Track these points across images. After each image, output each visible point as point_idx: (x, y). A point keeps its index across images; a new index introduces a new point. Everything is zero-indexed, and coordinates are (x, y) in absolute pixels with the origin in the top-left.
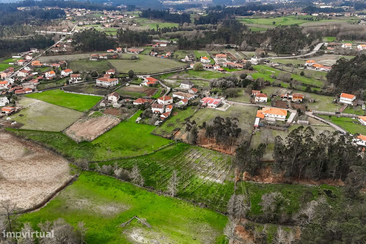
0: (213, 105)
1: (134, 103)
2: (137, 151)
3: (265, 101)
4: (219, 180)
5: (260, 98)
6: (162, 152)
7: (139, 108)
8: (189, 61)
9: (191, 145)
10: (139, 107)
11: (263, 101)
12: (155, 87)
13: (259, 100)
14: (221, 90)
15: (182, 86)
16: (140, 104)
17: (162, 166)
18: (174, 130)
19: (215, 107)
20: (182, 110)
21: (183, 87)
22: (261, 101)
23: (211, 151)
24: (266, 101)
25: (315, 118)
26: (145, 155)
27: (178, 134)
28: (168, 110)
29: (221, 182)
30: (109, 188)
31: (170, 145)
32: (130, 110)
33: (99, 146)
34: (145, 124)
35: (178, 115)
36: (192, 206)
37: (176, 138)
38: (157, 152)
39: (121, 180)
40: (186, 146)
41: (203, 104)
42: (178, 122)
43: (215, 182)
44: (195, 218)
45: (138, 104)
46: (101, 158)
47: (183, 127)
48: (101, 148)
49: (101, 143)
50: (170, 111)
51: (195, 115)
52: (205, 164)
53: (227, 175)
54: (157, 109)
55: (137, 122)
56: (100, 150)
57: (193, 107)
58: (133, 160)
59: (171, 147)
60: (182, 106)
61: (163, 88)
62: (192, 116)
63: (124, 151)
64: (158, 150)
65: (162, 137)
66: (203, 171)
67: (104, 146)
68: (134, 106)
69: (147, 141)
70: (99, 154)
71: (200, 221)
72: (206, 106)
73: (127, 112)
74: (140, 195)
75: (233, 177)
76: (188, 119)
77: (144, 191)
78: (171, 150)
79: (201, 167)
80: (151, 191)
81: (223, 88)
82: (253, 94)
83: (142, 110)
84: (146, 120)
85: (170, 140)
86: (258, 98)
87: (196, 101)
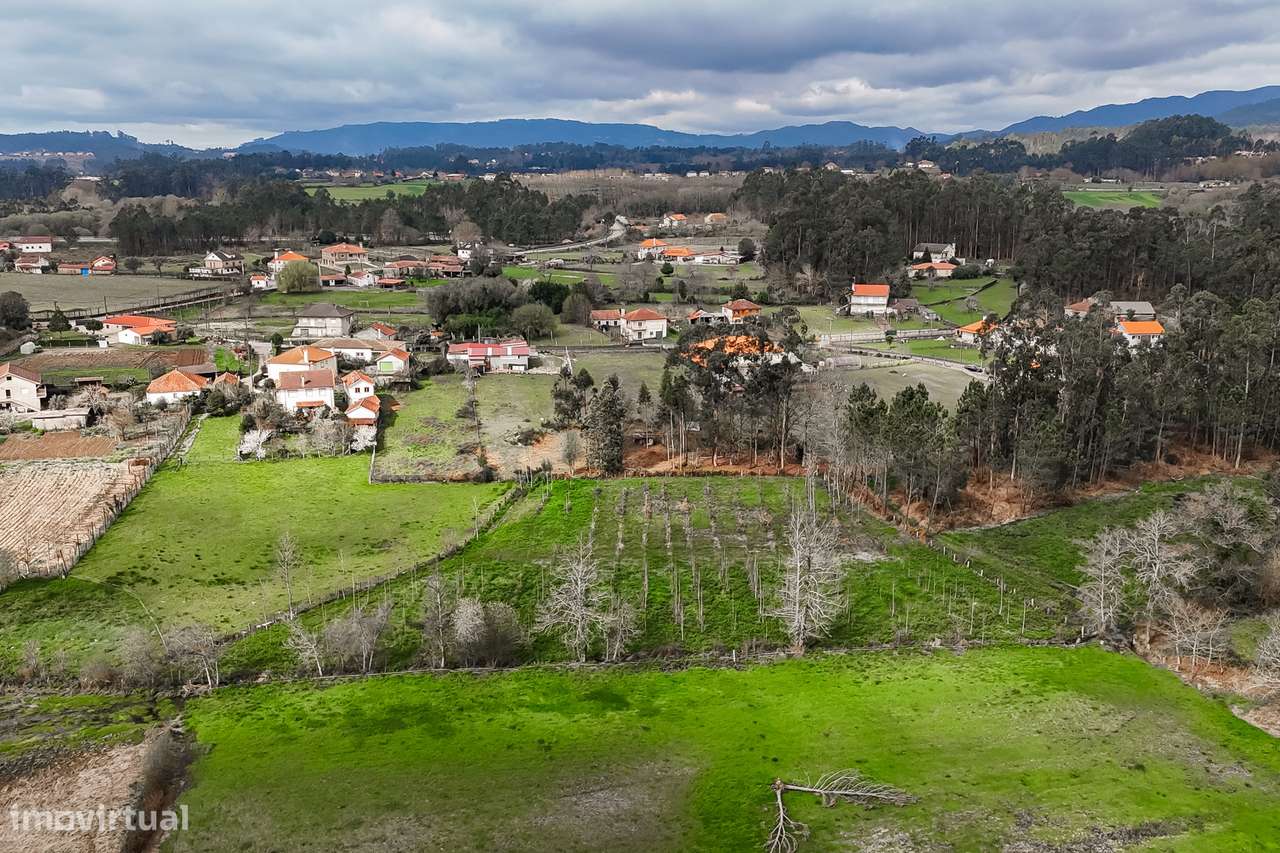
0: (514, 360)
1: (153, 397)
2: (387, 551)
3: (659, 334)
4: (865, 553)
5: (643, 327)
8: (225, 272)
9: (598, 481)
11: (654, 336)
12: (182, 344)
13: (640, 334)
14: (489, 320)
16: (189, 393)
18: (462, 452)
19: (522, 368)
20: (408, 390)
22: (646, 335)
23: (697, 478)
24: (664, 335)
25: (853, 350)
26: (451, 554)
27: (493, 459)
28: (362, 390)
29: (882, 558)
30: (456, 724)
31: (513, 496)
32: (154, 426)
33: (143, 580)
34: (301, 457)
35: (412, 409)
36: (920, 658)
37: (505, 473)
38: (490, 531)
39: (476, 670)
40: (585, 484)
41: (475, 362)
42: (441, 427)
43: (860, 562)
44: (1000, 693)
45: (180, 395)
46: (226, 621)
47: (486, 438)
48: (171, 587)
49: (143, 568)
50: (371, 392)
51: (478, 397)
52: (741, 521)
53: (866, 529)
54: (309, 393)
55: (245, 456)
56: (174, 596)
57: (440, 377)
58: (414, 585)
59: (528, 506)
60: (398, 374)
61: (226, 345)
62: (473, 403)
63: (323, 567)
64: (490, 525)
65: (441, 480)
66: (770, 543)
67: (172, 575)
68: (163, 406)
69: (388, 510)
70: (187, 611)
71: (1036, 699)
72: (488, 369)
73: (149, 434)
74: (654, 694)
75: (895, 534)
76: (468, 412)
77: (650, 677)
78: (544, 514)
79: (741, 532)
80: (679, 666)
81: (496, 309)
82: (596, 322)
83: (216, 416)
84: (298, 443)
85: (492, 485)
86: (635, 326)
87: (426, 358)
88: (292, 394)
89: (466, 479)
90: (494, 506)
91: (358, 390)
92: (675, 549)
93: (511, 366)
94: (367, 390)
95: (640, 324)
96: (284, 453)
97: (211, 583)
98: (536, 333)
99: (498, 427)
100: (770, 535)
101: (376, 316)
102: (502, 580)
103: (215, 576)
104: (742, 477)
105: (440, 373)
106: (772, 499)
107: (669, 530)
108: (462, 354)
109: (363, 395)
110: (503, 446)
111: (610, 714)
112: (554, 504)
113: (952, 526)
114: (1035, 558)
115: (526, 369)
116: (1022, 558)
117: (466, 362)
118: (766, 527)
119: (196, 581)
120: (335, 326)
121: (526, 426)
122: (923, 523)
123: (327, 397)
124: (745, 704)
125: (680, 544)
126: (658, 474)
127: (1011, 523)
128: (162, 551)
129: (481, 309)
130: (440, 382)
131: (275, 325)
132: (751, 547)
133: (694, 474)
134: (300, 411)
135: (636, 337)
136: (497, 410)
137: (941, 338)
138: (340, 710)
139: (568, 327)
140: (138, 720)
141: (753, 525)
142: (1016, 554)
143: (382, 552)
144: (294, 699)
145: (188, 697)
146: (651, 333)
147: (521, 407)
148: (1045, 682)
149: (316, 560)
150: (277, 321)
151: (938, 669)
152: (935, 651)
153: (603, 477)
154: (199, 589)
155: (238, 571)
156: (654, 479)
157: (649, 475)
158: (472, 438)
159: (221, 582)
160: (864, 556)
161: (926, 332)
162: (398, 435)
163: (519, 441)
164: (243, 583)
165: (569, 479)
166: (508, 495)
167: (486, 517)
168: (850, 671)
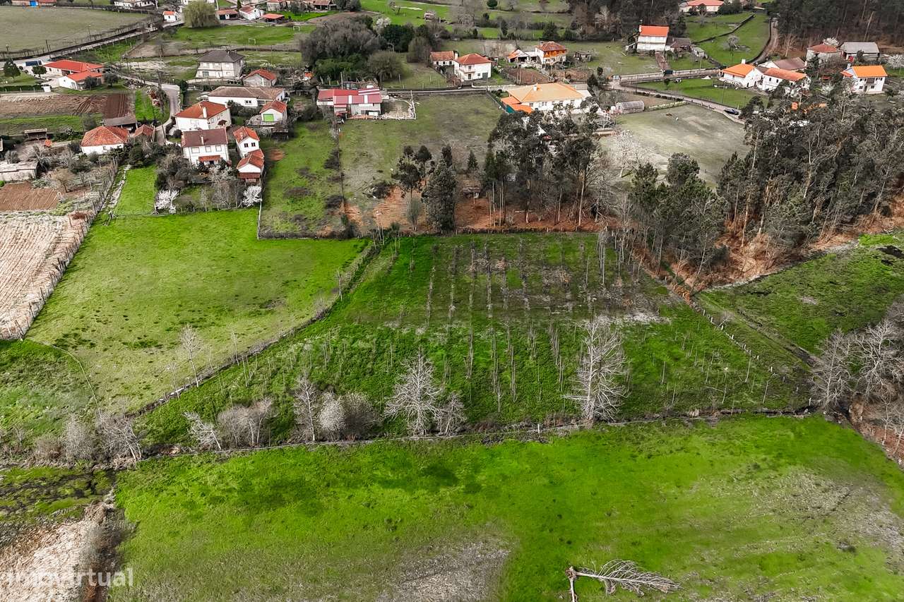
0: (370, 106)
1: (87, 150)
2: (272, 312)
3: (485, 75)
4: (642, 315)
5: (472, 70)
6: (369, 288)
7: (121, 163)
9: (435, 238)
10: (121, 157)
11: (481, 77)
12: (110, 87)
13: (470, 75)
14: (350, 65)
15: (206, 72)
16: (115, 147)
17: (428, 334)
18: (329, 206)
19: (376, 114)
20: (286, 140)
21: (211, 74)
22: (474, 77)
23: (512, 236)
24: (489, 76)
25: (638, 91)
26: (322, 316)
27: (355, 214)
28: (250, 145)
29: (655, 318)
30: (324, 501)
31: (369, 255)
32: (90, 177)
33: (82, 342)
34: (203, 210)
35: (290, 159)
36: (682, 430)
37: (363, 228)
38: (352, 291)
39: (339, 444)
40: (425, 242)
41: (339, 110)
42: (312, 178)
43: (638, 324)
44: (744, 467)
45: (108, 147)
46: (148, 388)
47: (348, 190)
48: (105, 350)
49: (84, 330)
50: (257, 147)
51: (342, 146)
52: (546, 281)
53: (643, 290)
54: (208, 149)
55: (160, 211)
56: (107, 359)
57: (311, 124)
58: (293, 348)
59: (382, 263)
60: (278, 125)
61: (144, 88)
62: (337, 153)
63: (222, 329)
64: (351, 285)
65: (314, 237)
66: (568, 304)
67: (106, 337)
68: (95, 158)
69: (272, 268)
70: (118, 375)
71: (772, 474)
72: (350, 115)
73: (85, 187)
74: (476, 469)
75: (665, 291)
76: (333, 163)
77: (474, 450)
78: (394, 272)
79: (546, 293)
80: (496, 439)
81: (355, 55)
82: (435, 63)
83: (137, 167)
84: (201, 197)
85: (353, 242)
86: (466, 69)
87: (301, 105)
88: (195, 150)
89: (332, 236)
90: (354, 265)
91: (246, 145)
92: (495, 310)
93: (367, 112)
94: (253, 145)
95: (470, 68)
96: (190, 208)
97: (136, 346)
98: (387, 76)
99: (359, 178)
100: (568, 296)
101: (262, 54)
102: (360, 344)
103: (139, 338)
104: (547, 234)
105: (311, 120)
106: (570, 257)
107: (490, 291)
108: (330, 100)
109: (251, 149)
110: (361, 199)
111: (442, 490)
112: (399, 263)
113: (710, 284)
114: (774, 318)
115: (379, 115)
116: (765, 319)
117: (332, 108)
118: (566, 287)
119: (124, 343)
120: (228, 70)
121: (379, 177)
122: (687, 281)
123: (222, 152)
124: (546, 481)
125: (498, 305)
126: (483, 232)
127: (757, 280)
128: (98, 311)
129: (343, 54)
130: (313, 129)
131: (182, 64)
132: (553, 308)
133: (512, 231)
134: (202, 164)
135: (466, 78)
136: (356, 160)
137: (707, 78)
138: (234, 485)
139: (411, 67)
140: (79, 494)
141: (556, 286)
142: (760, 314)
143: (267, 312)
144: (201, 472)
145: (118, 470)
146: (479, 75)
147: (375, 157)
148: (779, 456)
149: (217, 322)
150: (184, 60)
151: (697, 441)
152: (695, 423)
153: (439, 234)
154: (127, 353)
155: (155, 332)
156: (479, 236)
157: (475, 232)
158: (336, 189)
159: (144, 345)
160: (641, 317)
161: (696, 71)
162: (279, 187)
163: (374, 194)
164: (160, 347)
165: (414, 236)
166: (366, 252)
167: (347, 276)
168: (628, 444)
